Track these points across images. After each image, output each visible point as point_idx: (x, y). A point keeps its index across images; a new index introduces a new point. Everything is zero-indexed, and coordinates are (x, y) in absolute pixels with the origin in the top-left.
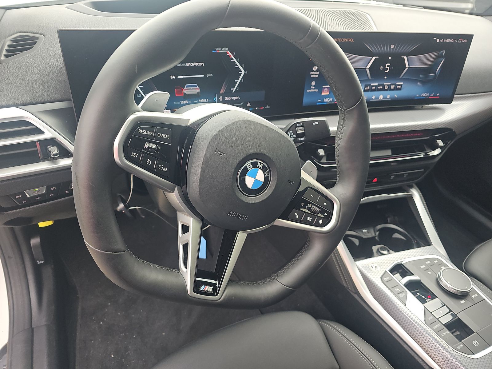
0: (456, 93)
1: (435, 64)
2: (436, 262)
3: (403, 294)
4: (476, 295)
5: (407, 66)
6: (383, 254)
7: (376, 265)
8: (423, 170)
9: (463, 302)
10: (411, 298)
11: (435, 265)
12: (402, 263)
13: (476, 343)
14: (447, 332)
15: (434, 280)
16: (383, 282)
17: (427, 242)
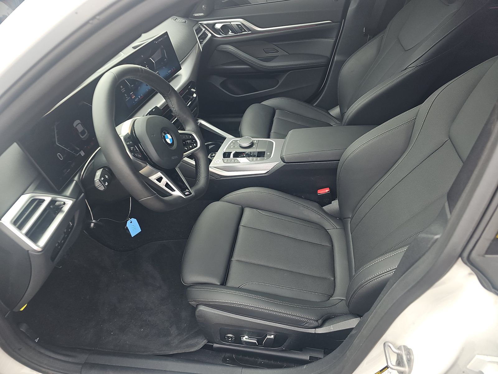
0: (179, 61)
1: (163, 54)
2: (234, 142)
3: (236, 160)
4: (256, 141)
5: (154, 62)
6: (214, 156)
7: (217, 160)
8: (196, 108)
9: (254, 146)
10: (239, 159)
11: (234, 143)
12: (224, 152)
13: (268, 154)
14: (259, 158)
15: (240, 148)
16: (225, 163)
17: (224, 138)
